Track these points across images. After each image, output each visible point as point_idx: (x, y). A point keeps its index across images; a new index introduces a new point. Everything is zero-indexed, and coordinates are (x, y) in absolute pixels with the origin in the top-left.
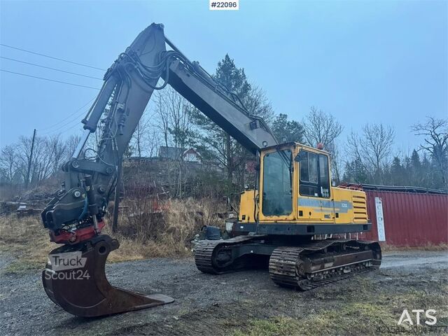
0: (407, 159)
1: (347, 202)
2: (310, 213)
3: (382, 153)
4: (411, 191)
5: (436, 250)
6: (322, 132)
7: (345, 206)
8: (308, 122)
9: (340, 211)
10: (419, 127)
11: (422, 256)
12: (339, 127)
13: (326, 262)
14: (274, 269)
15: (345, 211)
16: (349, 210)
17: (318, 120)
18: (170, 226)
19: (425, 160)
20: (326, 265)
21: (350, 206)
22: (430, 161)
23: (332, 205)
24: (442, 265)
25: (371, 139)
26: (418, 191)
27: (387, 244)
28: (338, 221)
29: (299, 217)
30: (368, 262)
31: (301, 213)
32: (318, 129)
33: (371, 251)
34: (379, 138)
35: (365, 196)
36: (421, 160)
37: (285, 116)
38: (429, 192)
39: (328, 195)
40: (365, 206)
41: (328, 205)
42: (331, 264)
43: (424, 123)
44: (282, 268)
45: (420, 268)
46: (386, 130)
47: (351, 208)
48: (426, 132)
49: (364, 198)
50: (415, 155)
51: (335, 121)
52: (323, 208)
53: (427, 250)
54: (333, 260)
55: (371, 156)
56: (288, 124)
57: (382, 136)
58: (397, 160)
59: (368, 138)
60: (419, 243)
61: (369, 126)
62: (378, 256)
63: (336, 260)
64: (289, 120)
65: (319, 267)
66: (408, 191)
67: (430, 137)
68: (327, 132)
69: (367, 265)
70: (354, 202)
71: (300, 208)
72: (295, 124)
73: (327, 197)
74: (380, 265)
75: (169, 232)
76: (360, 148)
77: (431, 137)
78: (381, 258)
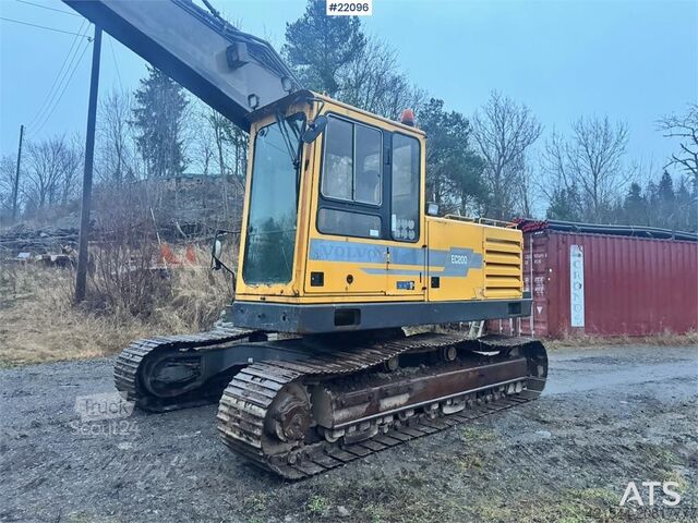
0: (652, 185)
1: (467, 252)
2: (350, 279)
3: (602, 170)
4: (642, 234)
5: (678, 344)
6: (508, 136)
7: (462, 260)
8: (483, 117)
9: (444, 273)
10: (672, 123)
11: (647, 362)
12: (536, 127)
13: (385, 395)
14: (225, 423)
15: (462, 271)
16: (470, 270)
17: (501, 115)
18: (180, 294)
19: (683, 189)
20: (386, 403)
21: (475, 260)
22: (691, 190)
23: (421, 258)
24: (681, 387)
25: (586, 146)
26: (656, 235)
27: (587, 332)
28: (435, 296)
29: (309, 288)
30: (515, 383)
31: (318, 279)
32: (500, 129)
33: (524, 359)
34: (599, 144)
35: (520, 239)
36: (675, 188)
37: (440, 103)
38: (677, 238)
39: (412, 235)
40: (519, 261)
41: (411, 258)
42: (402, 399)
43: (681, 115)
44: (239, 421)
45: (630, 398)
46: (614, 129)
47: (479, 267)
48: (684, 131)
49: (517, 243)
50: (666, 180)
51: (530, 116)
52: (391, 266)
53: (661, 343)
54: (409, 390)
55: (584, 174)
56: (445, 117)
57: (606, 141)
58: (636, 188)
59: (580, 143)
60: (648, 331)
61: (584, 122)
62: (541, 370)
63: (419, 388)
64: (447, 109)
65: (362, 409)
66: (636, 234)
67: (690, 140)
68: (516, 135)
69: (511, 391)
70: (488, 252)
71: (315, 266)
72: (457, 117)
73: (408, 240)
74: (542, 388)
75: (176, 305)
76: (565, 161)
77: (693, 141)
78: (545, 375)
